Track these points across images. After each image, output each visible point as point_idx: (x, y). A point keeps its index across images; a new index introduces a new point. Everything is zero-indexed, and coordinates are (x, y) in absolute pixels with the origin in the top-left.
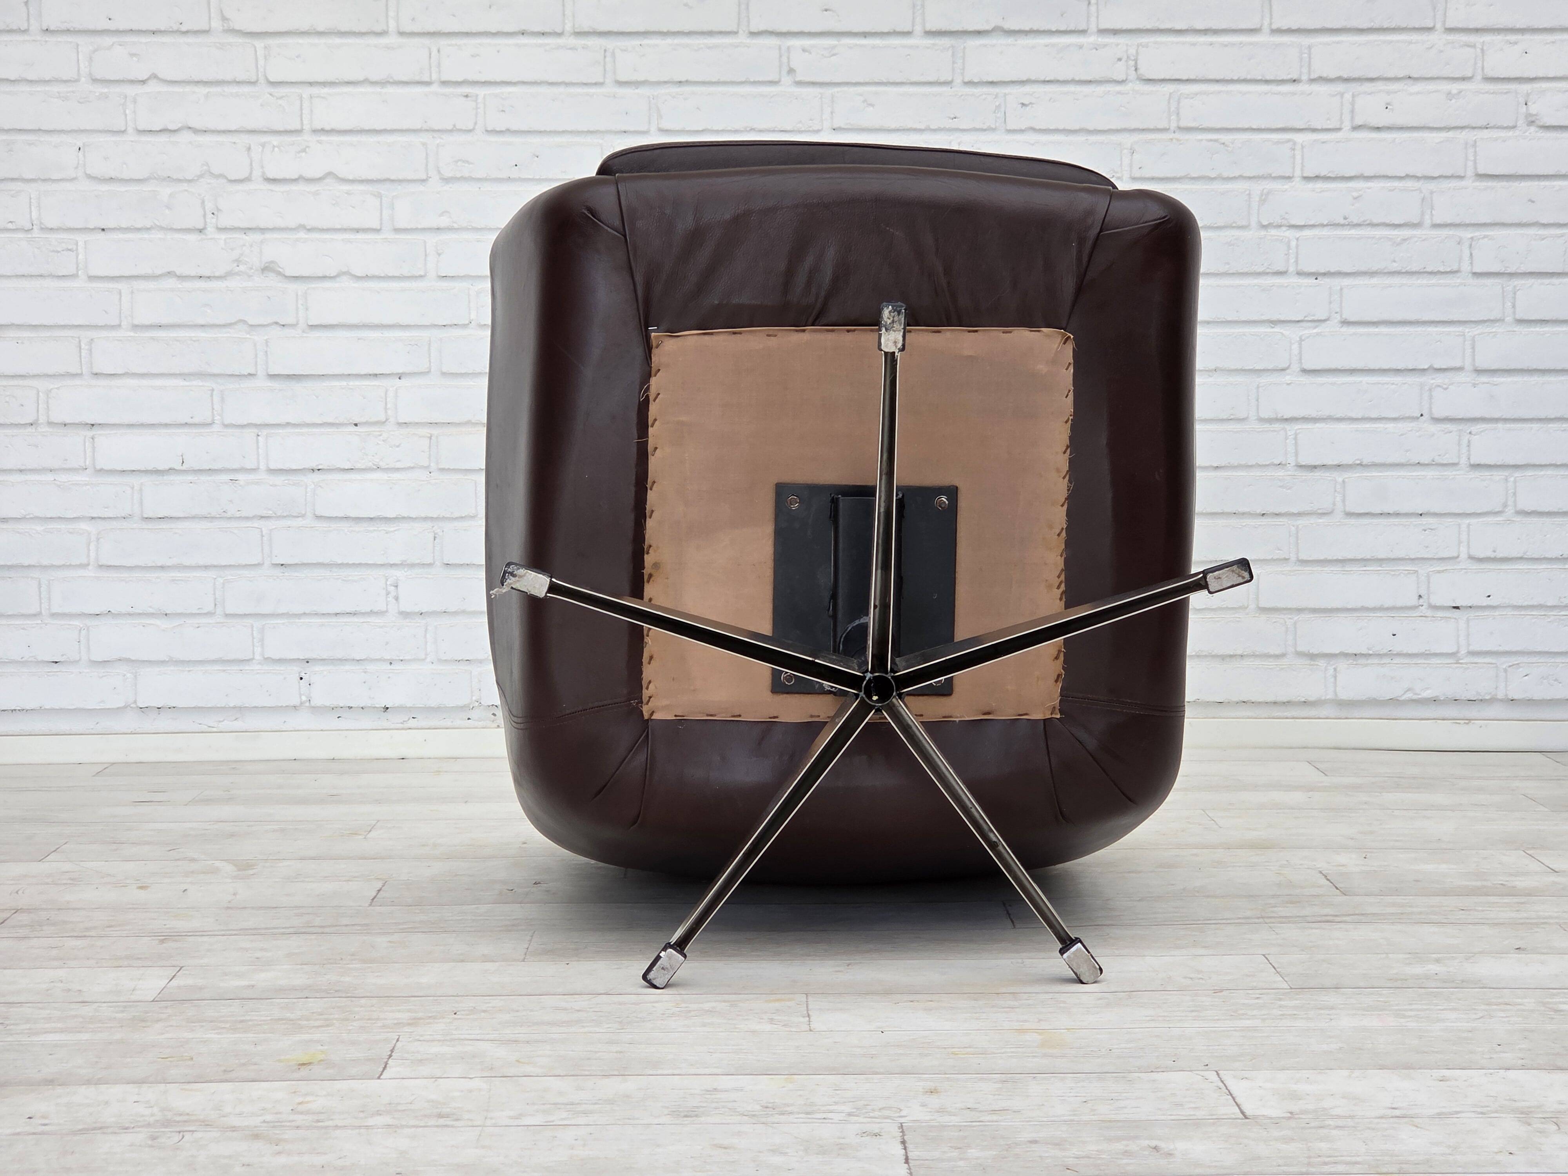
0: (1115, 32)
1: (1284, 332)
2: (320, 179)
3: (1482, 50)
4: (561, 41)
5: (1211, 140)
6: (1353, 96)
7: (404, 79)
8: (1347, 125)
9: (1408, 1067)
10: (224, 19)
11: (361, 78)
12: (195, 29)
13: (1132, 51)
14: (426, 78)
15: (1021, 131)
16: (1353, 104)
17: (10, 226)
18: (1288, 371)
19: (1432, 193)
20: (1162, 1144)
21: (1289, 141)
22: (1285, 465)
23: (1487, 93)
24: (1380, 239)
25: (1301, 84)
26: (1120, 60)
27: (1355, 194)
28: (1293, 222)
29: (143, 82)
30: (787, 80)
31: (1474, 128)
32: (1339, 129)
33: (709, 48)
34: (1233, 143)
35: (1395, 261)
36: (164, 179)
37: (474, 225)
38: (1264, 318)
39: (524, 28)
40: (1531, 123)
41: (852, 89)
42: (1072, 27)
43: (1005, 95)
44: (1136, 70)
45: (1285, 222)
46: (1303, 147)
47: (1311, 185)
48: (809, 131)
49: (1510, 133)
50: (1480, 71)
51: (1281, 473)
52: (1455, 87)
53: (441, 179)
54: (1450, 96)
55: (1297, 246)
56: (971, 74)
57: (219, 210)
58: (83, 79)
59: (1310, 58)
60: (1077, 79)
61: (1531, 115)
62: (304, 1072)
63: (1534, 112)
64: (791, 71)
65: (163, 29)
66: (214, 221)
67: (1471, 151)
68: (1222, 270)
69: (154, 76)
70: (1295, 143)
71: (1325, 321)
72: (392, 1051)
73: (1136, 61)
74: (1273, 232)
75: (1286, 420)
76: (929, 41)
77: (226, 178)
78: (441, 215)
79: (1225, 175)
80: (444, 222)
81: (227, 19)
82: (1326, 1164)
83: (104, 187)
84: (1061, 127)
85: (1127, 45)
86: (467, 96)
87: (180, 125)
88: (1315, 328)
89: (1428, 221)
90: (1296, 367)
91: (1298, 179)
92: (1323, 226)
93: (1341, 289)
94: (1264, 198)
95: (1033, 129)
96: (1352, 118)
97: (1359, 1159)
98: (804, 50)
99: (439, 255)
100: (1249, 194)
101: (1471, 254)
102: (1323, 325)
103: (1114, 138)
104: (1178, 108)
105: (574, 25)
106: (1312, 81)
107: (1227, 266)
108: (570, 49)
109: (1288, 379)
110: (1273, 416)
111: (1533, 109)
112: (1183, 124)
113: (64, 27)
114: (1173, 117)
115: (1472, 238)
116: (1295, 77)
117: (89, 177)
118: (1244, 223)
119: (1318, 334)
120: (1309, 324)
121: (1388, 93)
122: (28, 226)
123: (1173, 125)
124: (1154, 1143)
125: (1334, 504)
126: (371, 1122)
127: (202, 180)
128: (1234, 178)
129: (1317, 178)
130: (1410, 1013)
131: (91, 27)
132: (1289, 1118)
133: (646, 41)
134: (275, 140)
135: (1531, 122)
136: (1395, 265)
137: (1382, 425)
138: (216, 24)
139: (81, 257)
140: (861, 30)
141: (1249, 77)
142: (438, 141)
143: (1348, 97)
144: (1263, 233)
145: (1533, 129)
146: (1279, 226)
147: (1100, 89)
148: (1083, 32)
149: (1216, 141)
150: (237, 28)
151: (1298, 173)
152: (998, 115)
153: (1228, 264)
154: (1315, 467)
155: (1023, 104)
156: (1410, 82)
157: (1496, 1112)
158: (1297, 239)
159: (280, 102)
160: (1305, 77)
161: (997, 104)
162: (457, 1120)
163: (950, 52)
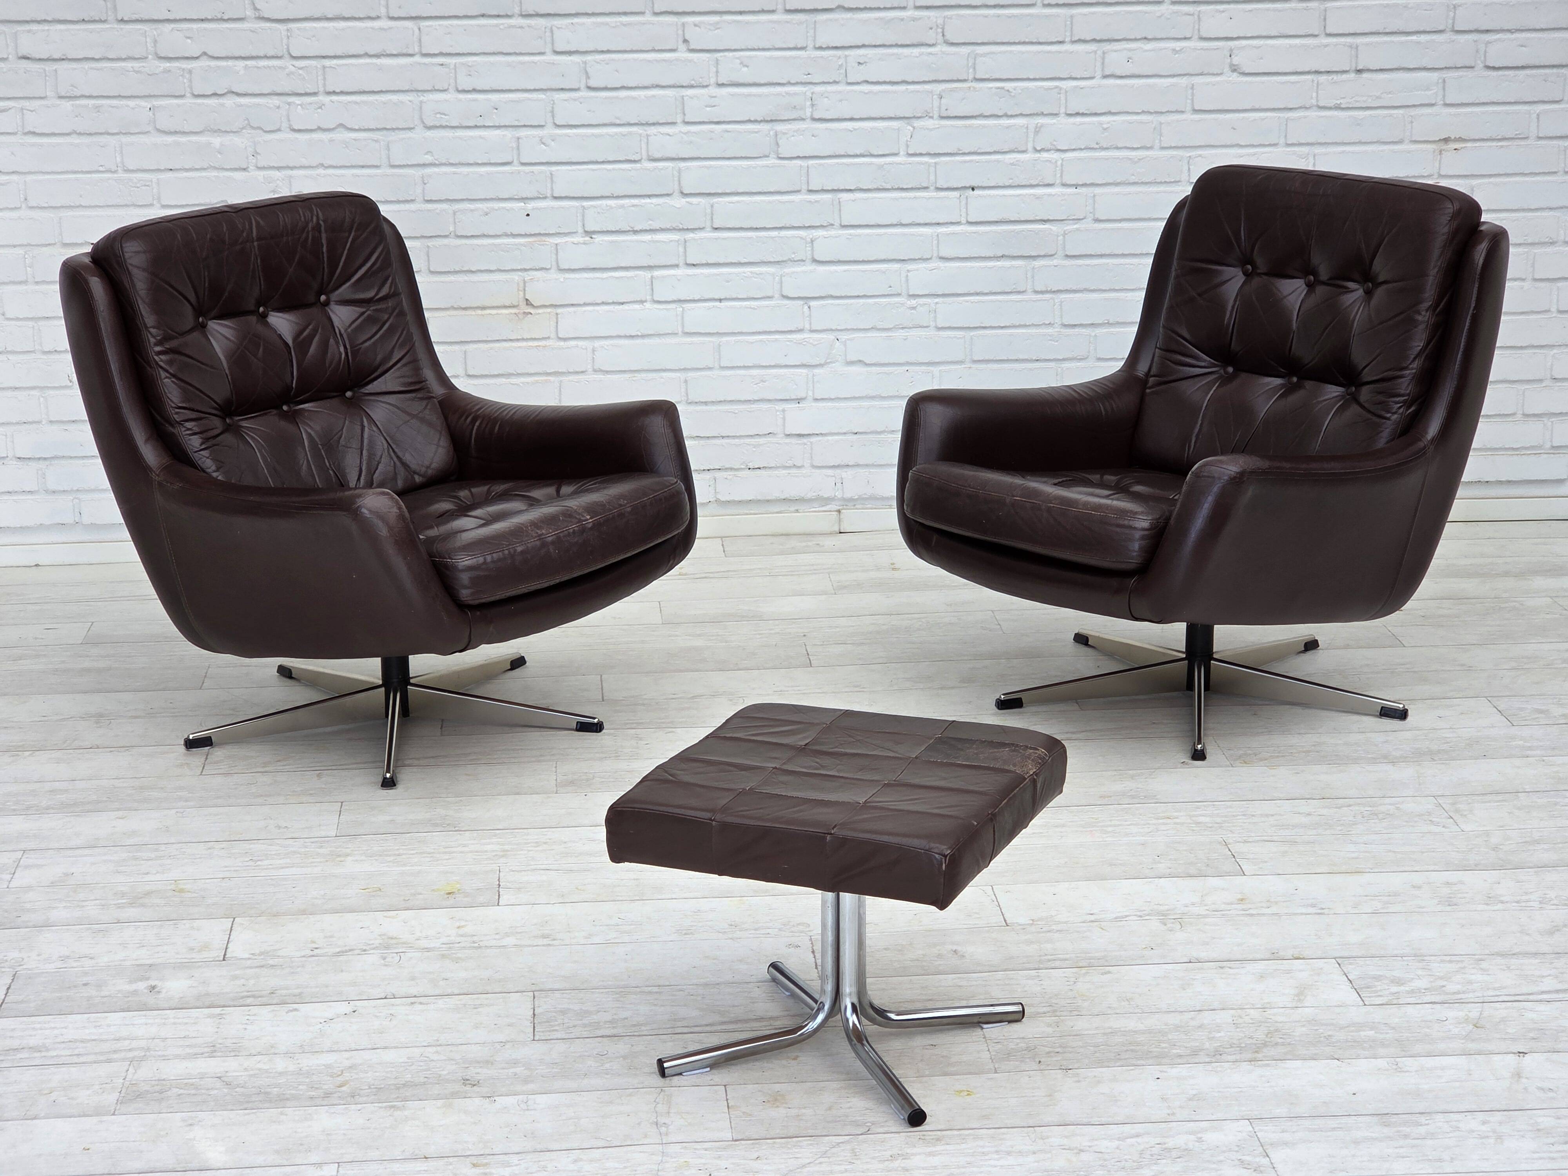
0: (927, 8)
1: (1052, 228)
2: (333, 129)
3: (1199, 16)
4: (512, 21)
5: (998, 88)
6: (1104, 53)
7: (395, 52)
8: (1099, 74)
9: (1103, 878)
10: (256, 9)
11: (362, 53)
12: (235, 17)
13: (940, 21)
14: (411, 52)
15: (858, 83)
16: (1103, 59)
17: (101, 169)
18: (1056, 256)
19: (1161, 124)
20: (959, 948)
21: (1057, 87)
22: (1053, 324)
23: (1202, 49)
24: (1123, 158)
25: (1065, 45)
26: (931, 28)
27: (1105, 126)
28: (1059, 148)
29: (197, 58)
30: (682, 47)
31: (1192, 75)
32: (1092, 78)
33: (624, 25)
34: (1015, 90)
35: (1133, 175)
36: (215, 131)
37: (451, 161)
38: (1038, 218)
39: (483, 12)
40: (1234, 71)
41: (731, 54)
42: (896, 5)
43: (846, 56)
44: (943, 35)
45: (1052, 147)
46: (1066, 92)
47: (1072, 120)
48: (700, 86)
49: (1218, 79)
50: (1196, 32)
51: (1050, 330)
52: (1178, 45)
53: (424, 127)
54: (1175, 51)
55: (1062, 165)
56: (822, 41)
57: (257, 153)
58: (150, 57)
59: (1072, 23)
60: (899, 43)
61: (1234, 65)
62: (451, 902)
63: (1237, 63)
64: (685, 41)
65: (209, 17)
66: (254, 161)
67: (1190, 91)
68: (1007, 184)
69: (205, 54)
70: (1061, 89)
71: (1082, 219)
72: (499, 880)
73: (943, 29)
74: (1045, 155)
75: (1054, 292)
76: (789, 17)
77: (262, 129)
78: (426, 154)
79: (1009, 113)
80: (429, 159)
81: (259, 10)
82: (1049, 961)
83: (170, 139)
84: (888, 80)
85: (936, 17)
86: (442, 65)
87: (226, 91)
88: (1076, 223)
89: (1157, 144)
90: (1060, 253)
91: (1063, 115)
92: (1081, 149)
93: (1094, 196)
94: (1038, 130)
95: (867, 82)
96: (1103, 70)
97: (1068, 956)
98: (695, 25)
99: (425, 184)
100: (1027, 127)
101: (1189, 169)
102: (1081, 222)
103: (927, 87)
104: (974, 64)
105: (521, 9)
106: (1073, 42)
107: (1011, 181)
108: (520, 27)
109: (1055, 262)
110: (1044, 289)
111: (1236, 60)
112: (978, 76)
113: (134, 17)
114: (971, 70)
115: (1190, 157)
116: (1061, 39)
117: (159, 131)
118: (1024, 149)
119: (1078, 229)
120: (1071, 222)
121: (1130, 50)
122: (114, 168)
123: (971, 77)
124: (954, 948)
125: (1089, 352)
126: (505, 942)
127: (244, 131)
128: (1016, 116)
129: (1078, 114)
130: (1110, 829)
131: (156, 18)
132: (1032, 924)
133: (576, 20)
134: (297, 100)
135: (1234, 69)
136: (1133, 177)
137: (1122, 294)
138: (249, 13)
139: (155, 190)
140: (738, 9)
141: (1027, 40)
142: (422, 98)
143: (1099, 53)
144: (1038, 155)
145: (1235, 74)
146: (1048, 150)
147: (916, 51)
148: (904, 8)
149: (1003, 88)
150: (266, 16)
151: (1063, 110)
152: (841, 71)
153: (1012, 179)
154: (1075, 325)
155: (859, 63)
156: (1146, 41)
157: (1148, 915)
158: (1062, 159)
159: (301, 72)
160: (1068, 39)
161: (840, 63)
162: (554, 940)
163: (805, 25)
